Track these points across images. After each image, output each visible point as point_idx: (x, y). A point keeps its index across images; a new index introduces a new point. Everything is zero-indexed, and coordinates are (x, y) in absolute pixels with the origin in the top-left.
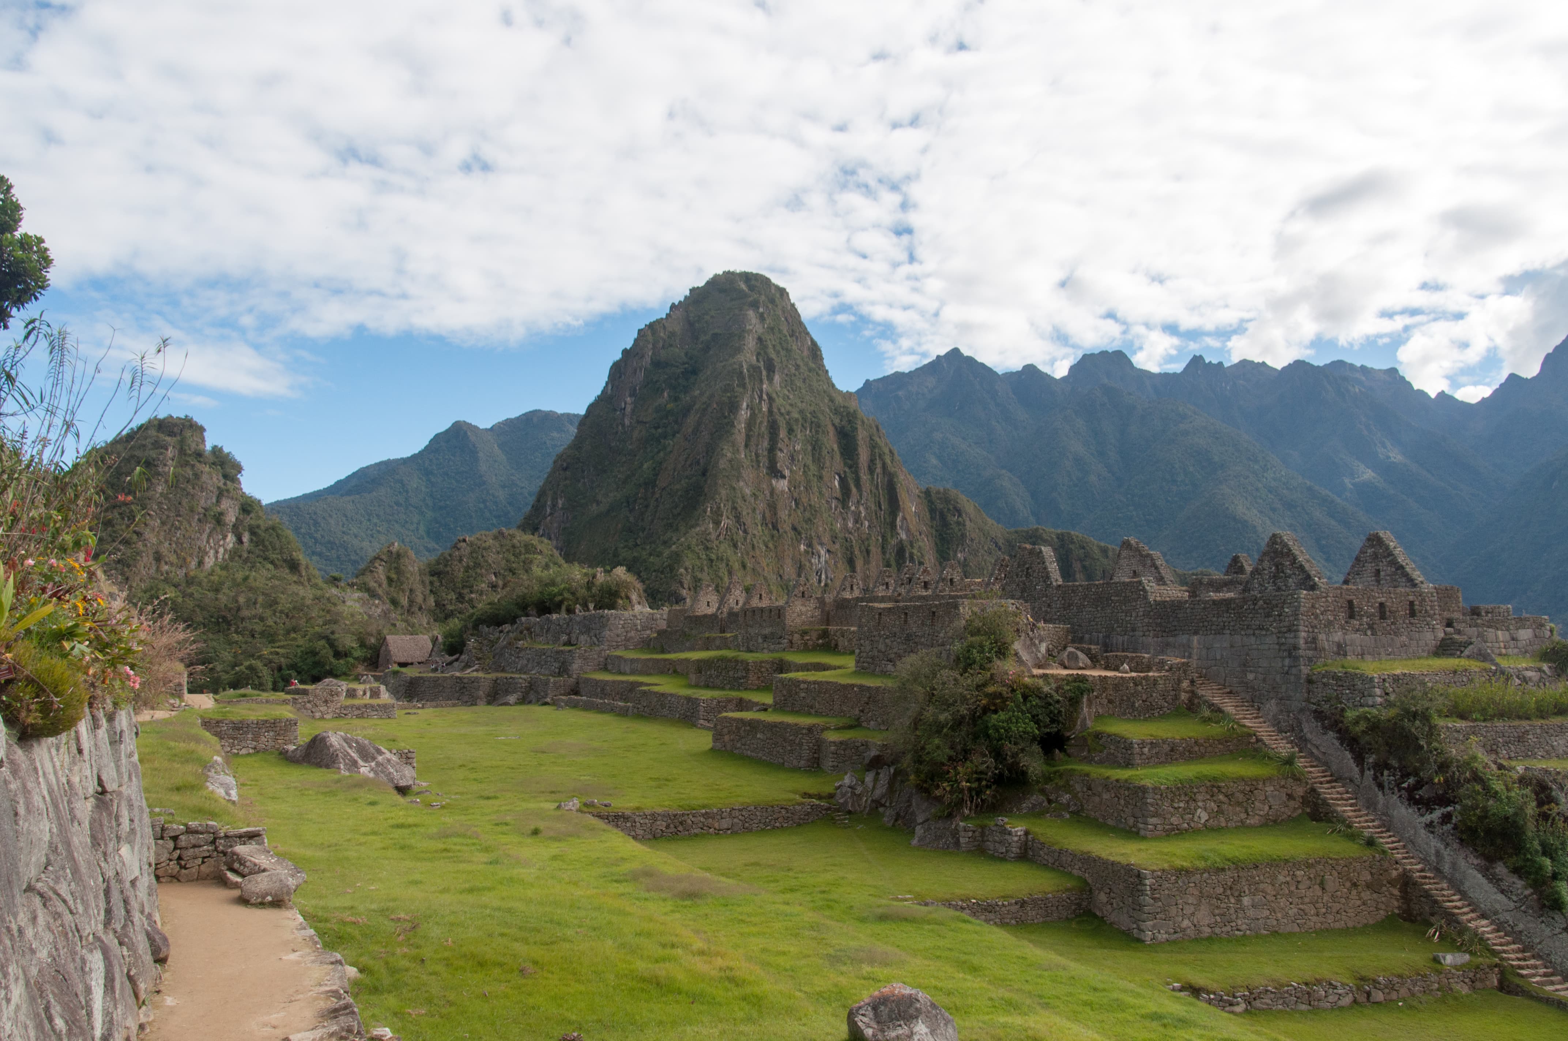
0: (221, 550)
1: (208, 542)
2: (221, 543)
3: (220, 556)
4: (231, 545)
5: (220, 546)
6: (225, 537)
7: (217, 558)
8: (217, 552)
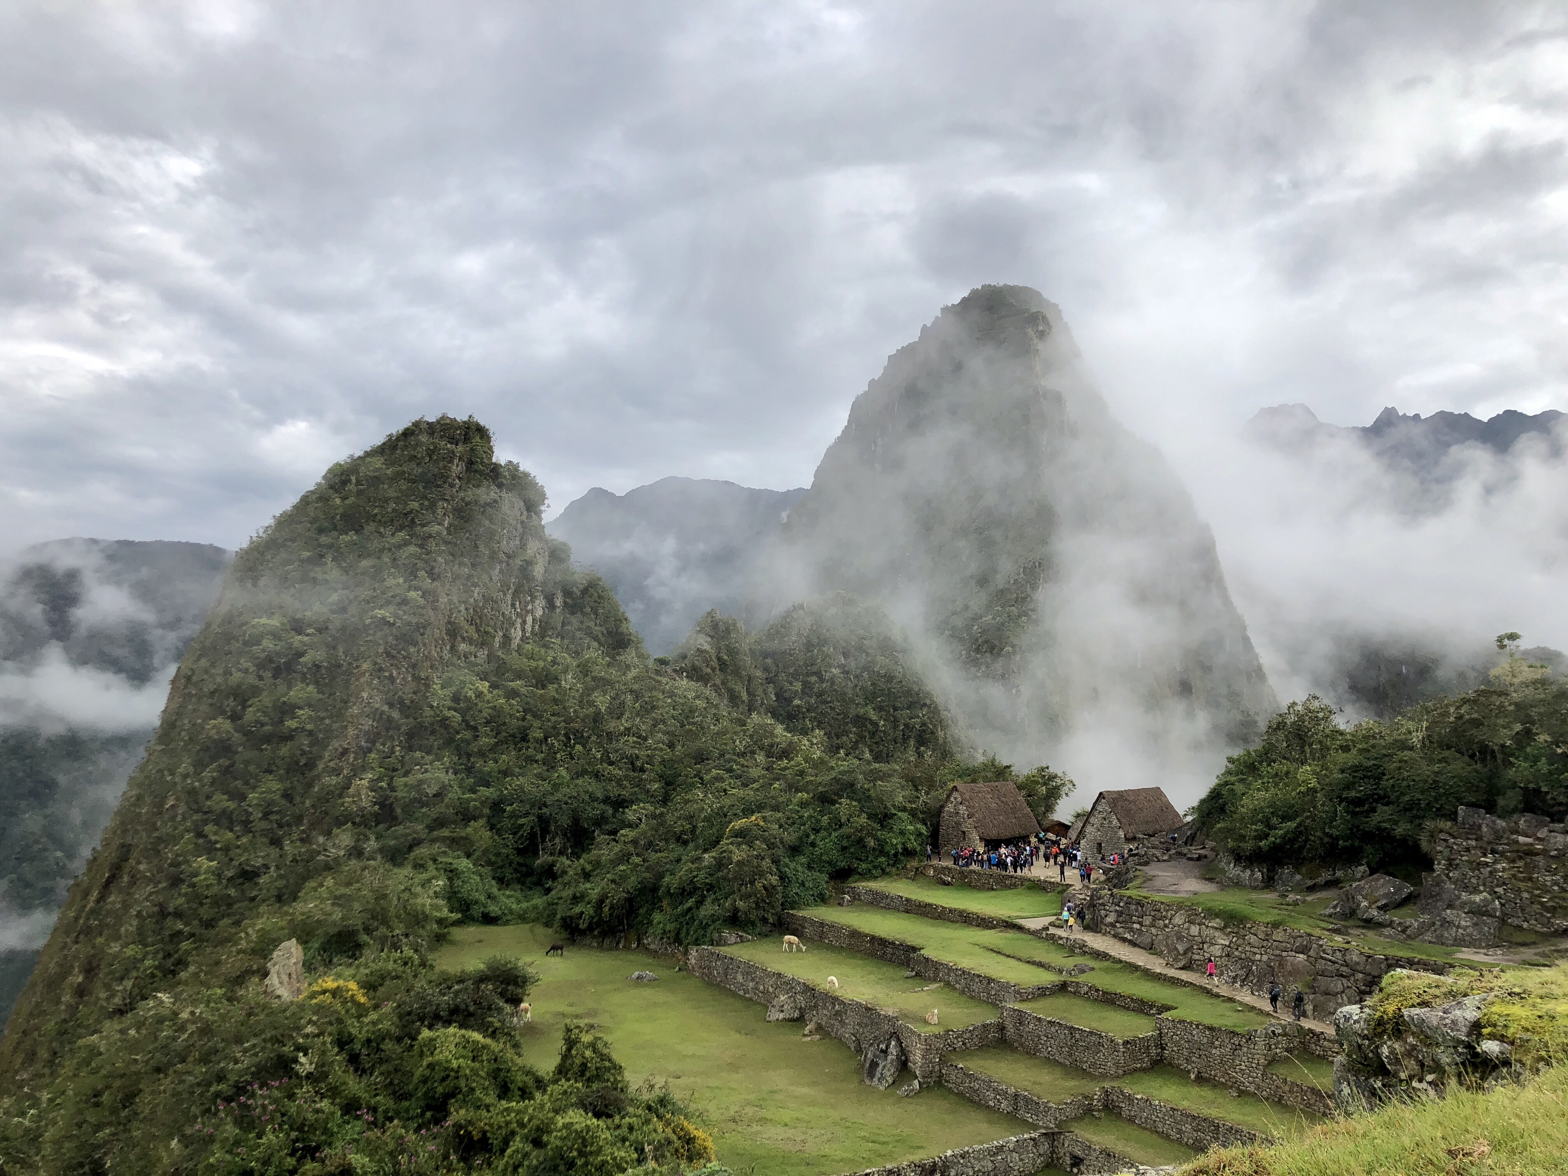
0: (529, 619)
1: (513, 605)
2: (530, 607)
3: (528, 628)
4: (541, 613)
5: (528, 612)
6: (532, 601)
7: (523, 630)
8: (524, 622)
